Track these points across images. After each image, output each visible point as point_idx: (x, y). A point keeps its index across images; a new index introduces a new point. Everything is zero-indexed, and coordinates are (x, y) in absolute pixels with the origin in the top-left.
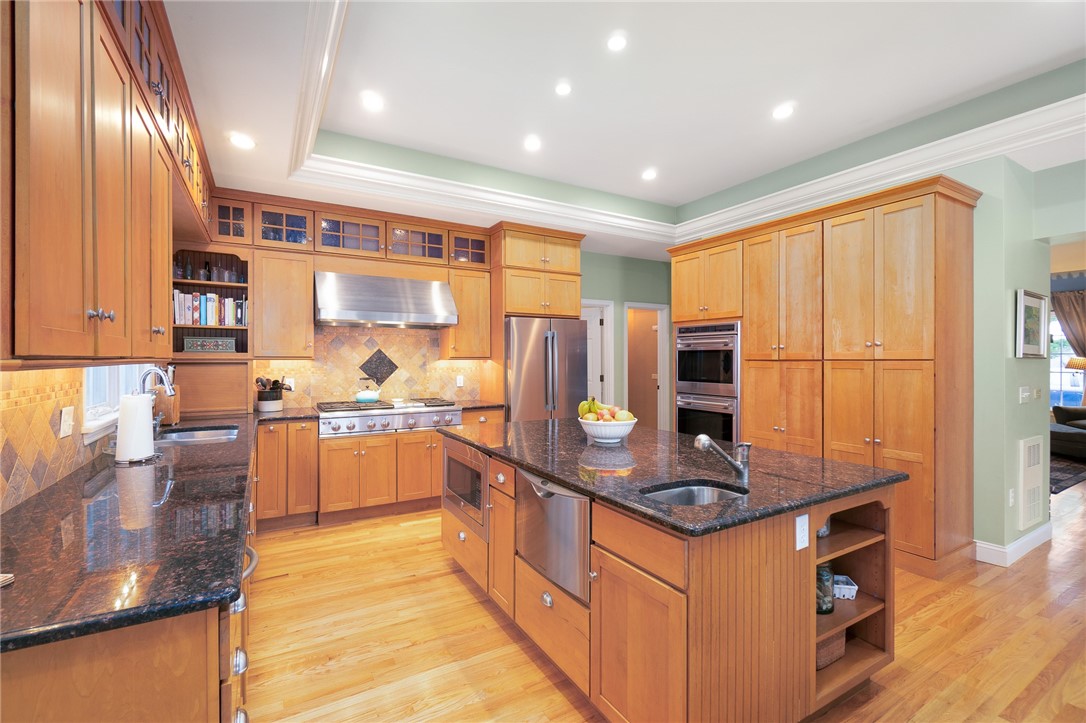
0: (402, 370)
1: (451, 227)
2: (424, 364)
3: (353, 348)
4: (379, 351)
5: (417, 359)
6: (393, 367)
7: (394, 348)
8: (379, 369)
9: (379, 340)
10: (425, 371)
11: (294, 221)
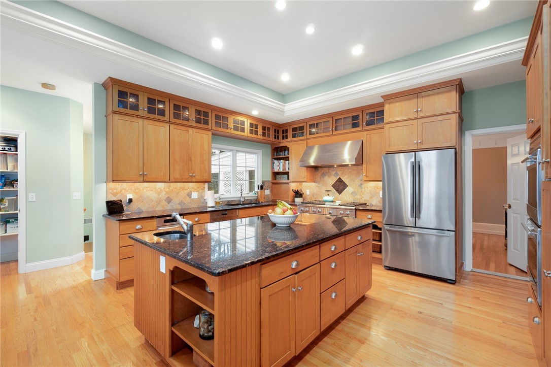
0: (350, 187)
1: (363, 109)
2: (361, 184)
3: (329, 177)
4: (340, 178)
5: (358, 182)
6: (345, 186)
7: (346, 177)
8: (340, 186)
9: (340, 173)
10: (362, 188)
11: (302, 128)
